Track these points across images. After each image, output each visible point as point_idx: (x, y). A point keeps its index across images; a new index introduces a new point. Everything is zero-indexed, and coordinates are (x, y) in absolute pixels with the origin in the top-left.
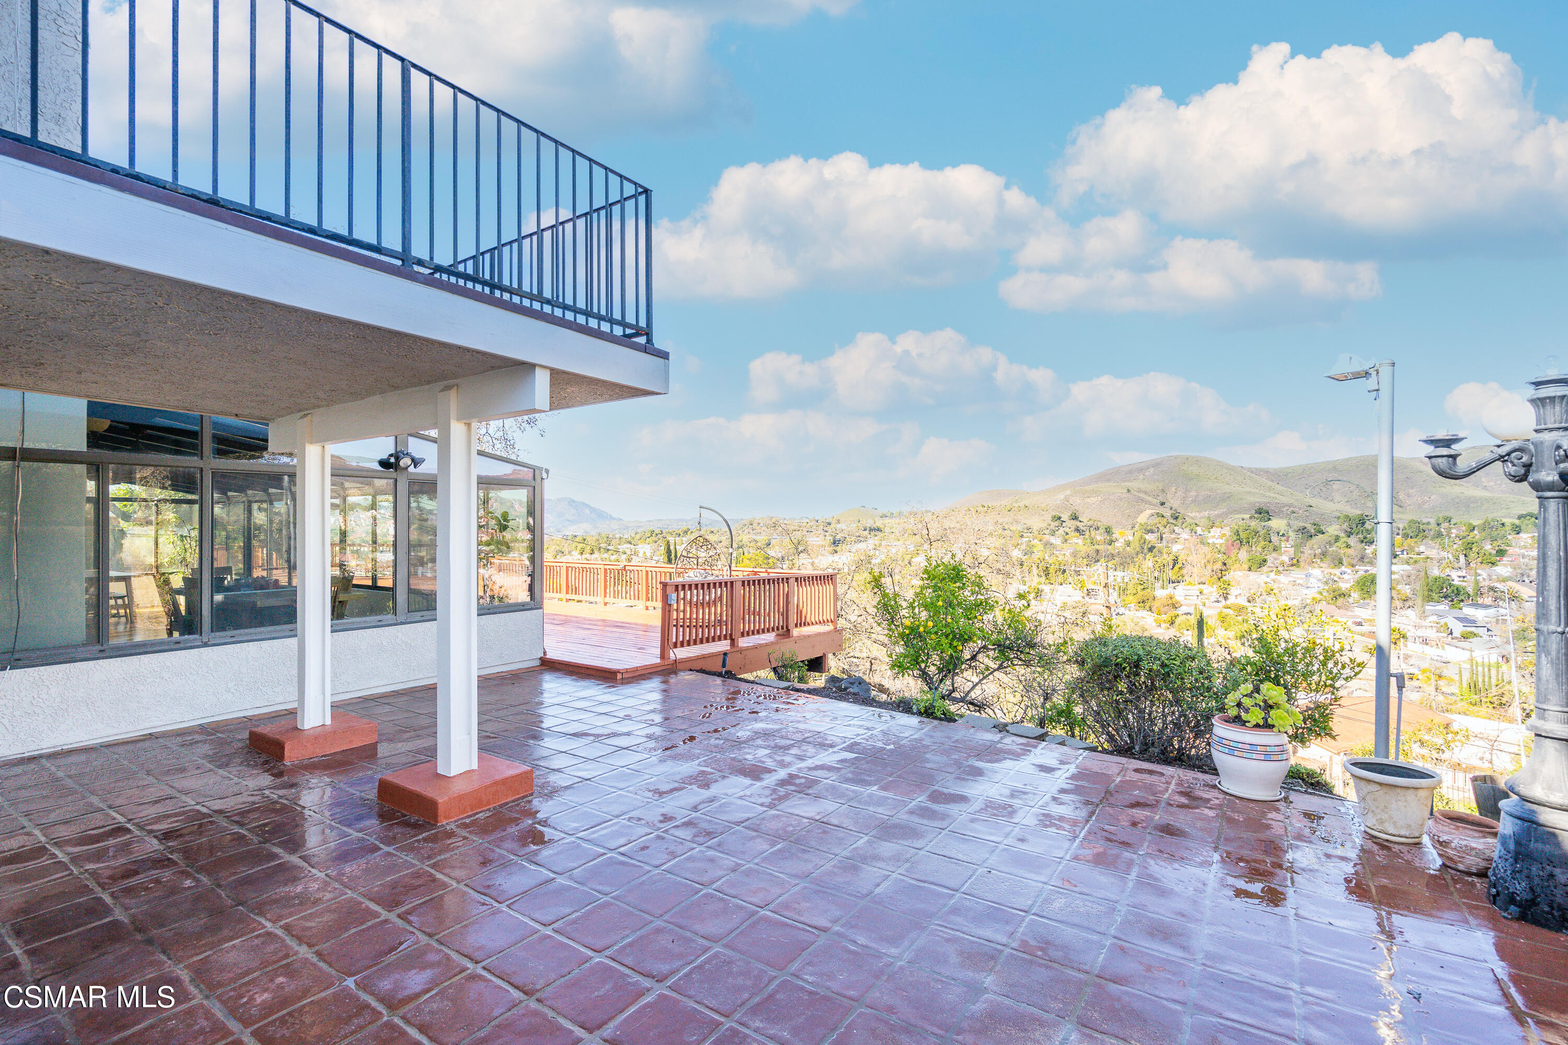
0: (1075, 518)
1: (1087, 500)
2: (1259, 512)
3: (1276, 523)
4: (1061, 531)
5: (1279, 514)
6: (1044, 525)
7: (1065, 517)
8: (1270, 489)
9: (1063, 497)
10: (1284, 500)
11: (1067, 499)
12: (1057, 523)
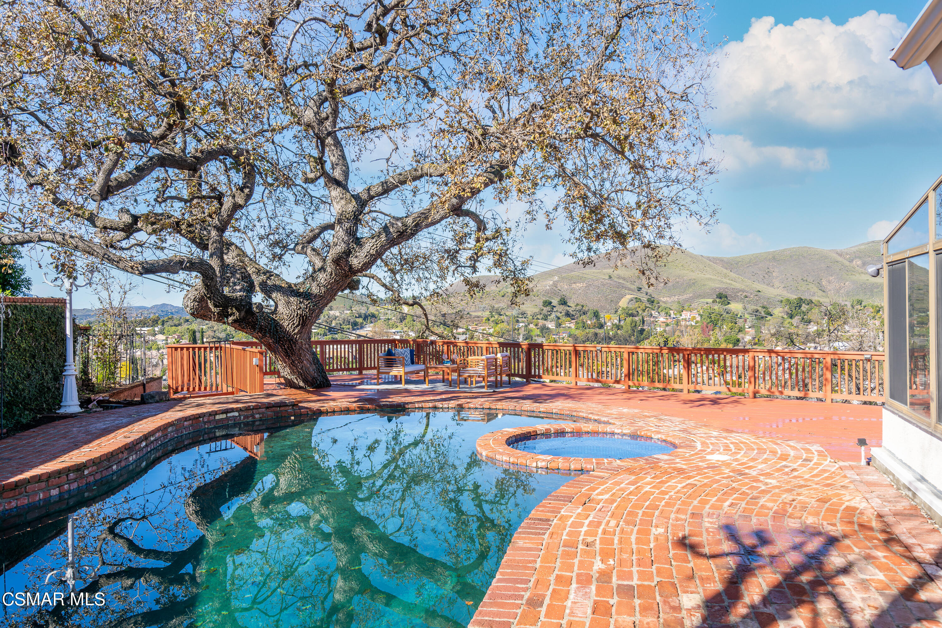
0: (563, 302)
1: (574, 286)
2: (720, 296)
3: (735, 307)
4: (553, 315)
5: (736, 298)
6: (537, 310)
7: (555, 302)
8: (726, 276)
9: (551, 283)
10: (738, 286)
11: (555, 284)
12: (549, 308)
